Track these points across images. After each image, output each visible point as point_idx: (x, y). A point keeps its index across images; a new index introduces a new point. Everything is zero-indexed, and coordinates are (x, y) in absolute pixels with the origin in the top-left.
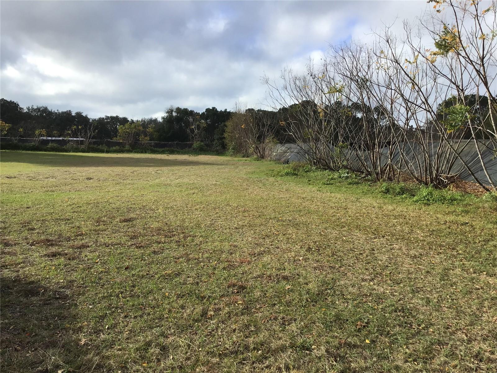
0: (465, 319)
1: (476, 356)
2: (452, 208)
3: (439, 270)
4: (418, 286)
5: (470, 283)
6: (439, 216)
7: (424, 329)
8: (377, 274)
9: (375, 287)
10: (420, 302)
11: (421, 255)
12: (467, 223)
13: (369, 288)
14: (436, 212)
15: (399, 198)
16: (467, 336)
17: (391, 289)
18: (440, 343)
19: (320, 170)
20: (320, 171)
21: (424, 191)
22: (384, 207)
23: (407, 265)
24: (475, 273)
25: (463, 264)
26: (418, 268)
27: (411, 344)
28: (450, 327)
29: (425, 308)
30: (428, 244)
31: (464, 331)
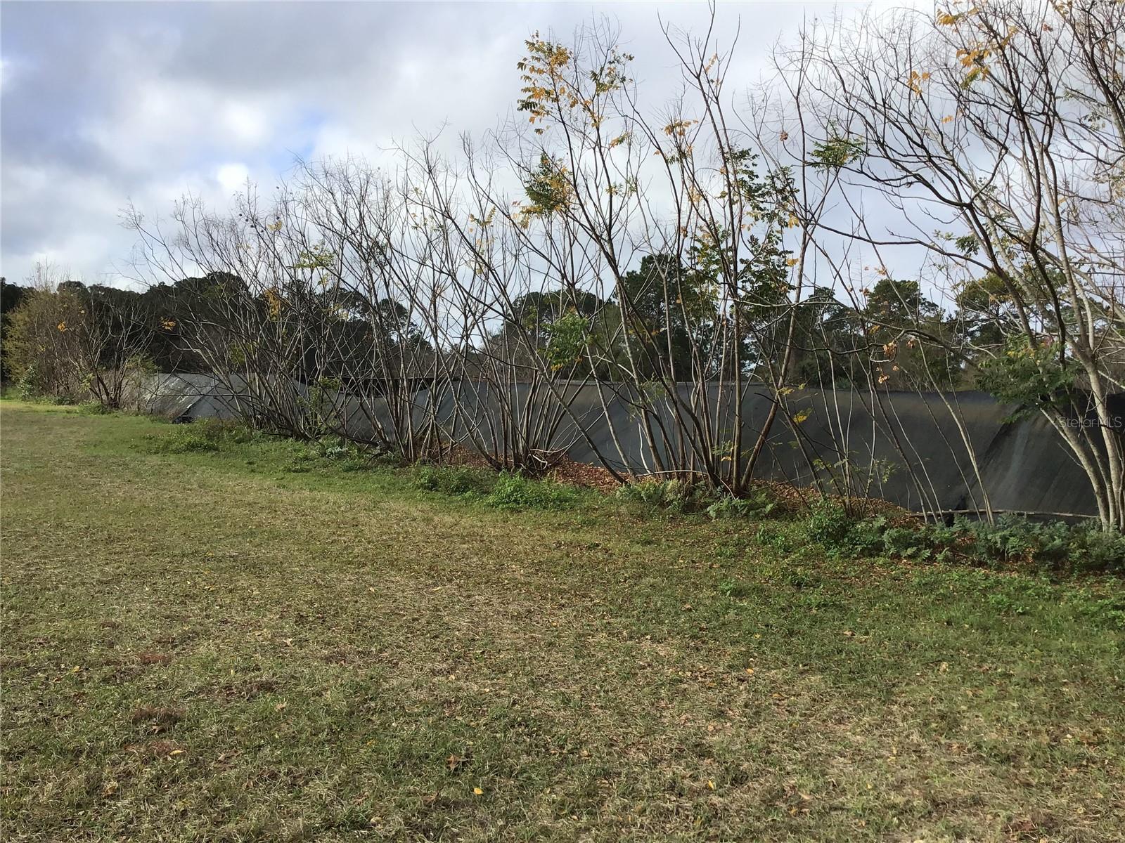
0: (636, 725)
1: (672, 788)
2: (562, 517)
3: (568, 638)
4: (540, 674)
5: (628, 658)
6: (544, 532)
7: (573, 753)
8: (459, 657)
9: (461, 683)
10: (553, 703)
11: (530, 611)
12: (598, 545)
13: (450, 687)
14: (538, 526)
15: (459, 498)
16: (647, 755)
17: (493, 685)
18: (607, 774)
19: (272, 437)
20: (274, 440)
21: (508, 483)
22: (436, 519)
23: (509, 634)
24: (631, 638)
25: (609, 623)
26: (532, 637)
27: (557, 783)
28: (615, 743)
29: (562, 713)
30: (537, 588)
31: (641, 747)
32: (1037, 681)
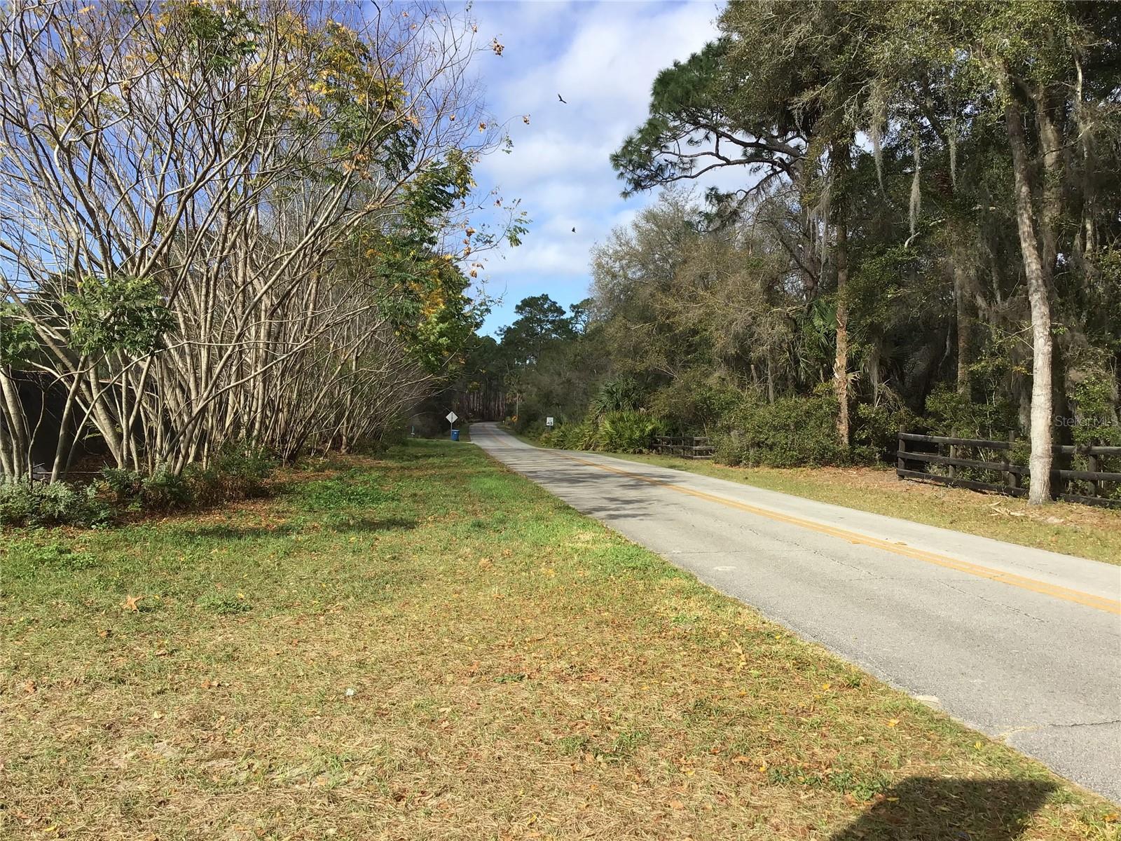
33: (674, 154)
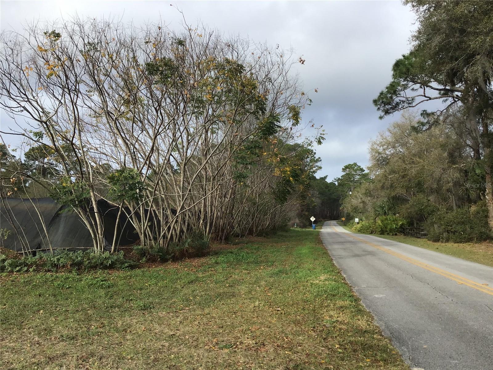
32: (78, 311)
33: (403, 97)
